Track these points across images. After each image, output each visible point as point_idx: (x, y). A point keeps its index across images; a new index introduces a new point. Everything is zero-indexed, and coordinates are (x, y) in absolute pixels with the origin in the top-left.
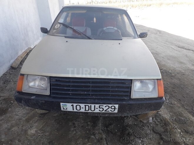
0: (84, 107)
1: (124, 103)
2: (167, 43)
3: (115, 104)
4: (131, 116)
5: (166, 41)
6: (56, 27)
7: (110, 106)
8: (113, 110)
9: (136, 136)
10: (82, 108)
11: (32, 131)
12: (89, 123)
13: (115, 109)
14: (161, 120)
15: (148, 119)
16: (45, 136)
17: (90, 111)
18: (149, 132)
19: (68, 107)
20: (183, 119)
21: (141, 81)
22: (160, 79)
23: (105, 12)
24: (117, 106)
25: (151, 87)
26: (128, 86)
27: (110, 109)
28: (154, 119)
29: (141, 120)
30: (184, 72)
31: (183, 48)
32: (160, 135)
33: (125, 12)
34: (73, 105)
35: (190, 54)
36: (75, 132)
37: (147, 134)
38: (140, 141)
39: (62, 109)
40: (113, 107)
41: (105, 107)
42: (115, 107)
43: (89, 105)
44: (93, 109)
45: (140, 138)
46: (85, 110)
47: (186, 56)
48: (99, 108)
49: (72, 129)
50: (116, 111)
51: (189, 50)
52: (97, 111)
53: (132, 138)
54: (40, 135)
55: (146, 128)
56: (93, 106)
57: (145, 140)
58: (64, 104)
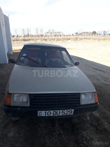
0: (53, 113)
1: (77, 108)
2: (86, 66)
3: (72, 109)
4: (76, 117)
5: (86, 65)
6: (21, 59)
7: (69, 110)
8: (70, 113)
9: (82, 130)
10: (52, 113)
11: (11, 134)
12: (49, 124)
13: (72, 112)
14: (95, 118)
15: (87, 117)
16: (21, 136)
17: (56, 115)
18: (89, 126)
19: (42, 113)
20: (107, 116)
21: (84, 94)
22: (95, 92)
23: (53, 50)
24: (73, 110)
25: (90, 97)
26: (78, 97)
27: (69, 112)
28: (90, 117)
29: (82, 119)
30: (101, 85)
31: (97, 69)
32: (96, 127)
33: (64, 49)
34: (46, 112)
35: (102, 73)
36: (41, 132)
37: (88, 128)
38: (85, 133)
39: (38, 116)
40: (71, 111)
41: (66, 111)
42: (72, 111)
43: (56, 111)
44: (58, 114)
45: (85, 130)
46: (53, 115)
47: (100, 75)
48: (62, 112)
49: (39, 130)
50: (72, 114)
51: (101, 71)
52: (61, 114)
53: (80, 131)
54: (17, 137)
55: (87, 124)
56: (58, 111)
57: (88, 131)
58: (40, 111)
